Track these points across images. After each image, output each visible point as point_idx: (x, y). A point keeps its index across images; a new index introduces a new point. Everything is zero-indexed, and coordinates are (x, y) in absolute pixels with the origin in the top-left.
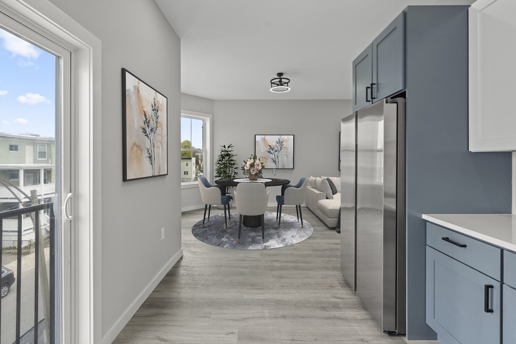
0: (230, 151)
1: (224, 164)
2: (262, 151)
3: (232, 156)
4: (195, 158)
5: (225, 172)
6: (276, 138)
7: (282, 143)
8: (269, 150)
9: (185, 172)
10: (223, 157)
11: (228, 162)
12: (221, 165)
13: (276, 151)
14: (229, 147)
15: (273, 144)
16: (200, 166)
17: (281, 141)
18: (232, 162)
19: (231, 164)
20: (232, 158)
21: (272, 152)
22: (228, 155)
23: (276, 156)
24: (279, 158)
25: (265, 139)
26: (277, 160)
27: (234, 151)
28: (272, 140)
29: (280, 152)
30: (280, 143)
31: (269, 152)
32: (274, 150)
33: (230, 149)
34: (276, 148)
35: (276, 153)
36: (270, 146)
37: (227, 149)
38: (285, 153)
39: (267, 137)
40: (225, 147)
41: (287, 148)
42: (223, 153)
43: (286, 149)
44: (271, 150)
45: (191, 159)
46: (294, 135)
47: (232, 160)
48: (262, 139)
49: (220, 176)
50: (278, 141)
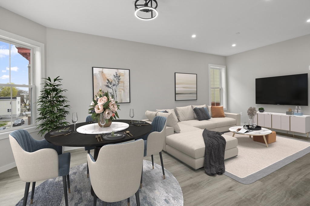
0: (57, 86)
1: (50, 101)
2: (101, 85)
3: (61, 91)
4: (20, 98)
5: (52, 112)
6: (114, 72)
7: (119, 77)
8: (107, 84)
9: (8, 110)
10: (47, 93)
11: (55, 99)
12: (46, 103)
13: (114, 85)
14: (55, 80)
15: (111, 78)
16: (25, 104)
17: (118, 75)
18: (61, 99)
19: (60, 101)
20: (60, 94)
21: (110, 86)
22: (55, 90)
23: (114, 90)
24: (117, 93)
25: (102, 72)
26: (115, 94)
27: (63, 86)
28: (110, 73)
29: (118, 86)
30: (117, 76)
31: (108, 86)
32: (112, 84)
33: (57, 83)
34: (114, 83)
35: (114, 88)
36: (108, 80)
37: (52, 82)
38: (122, 87)
39: (106, 71)
40: (49, 79)
41: (123, 82)
42: (48, 87)
43: (123, 84)
44: (109, 84)
45: (16, 98)
46: (129, 70)
47: (60, 97)
48: (100, 72)
49: (45, 118)
50: (115, 75)
